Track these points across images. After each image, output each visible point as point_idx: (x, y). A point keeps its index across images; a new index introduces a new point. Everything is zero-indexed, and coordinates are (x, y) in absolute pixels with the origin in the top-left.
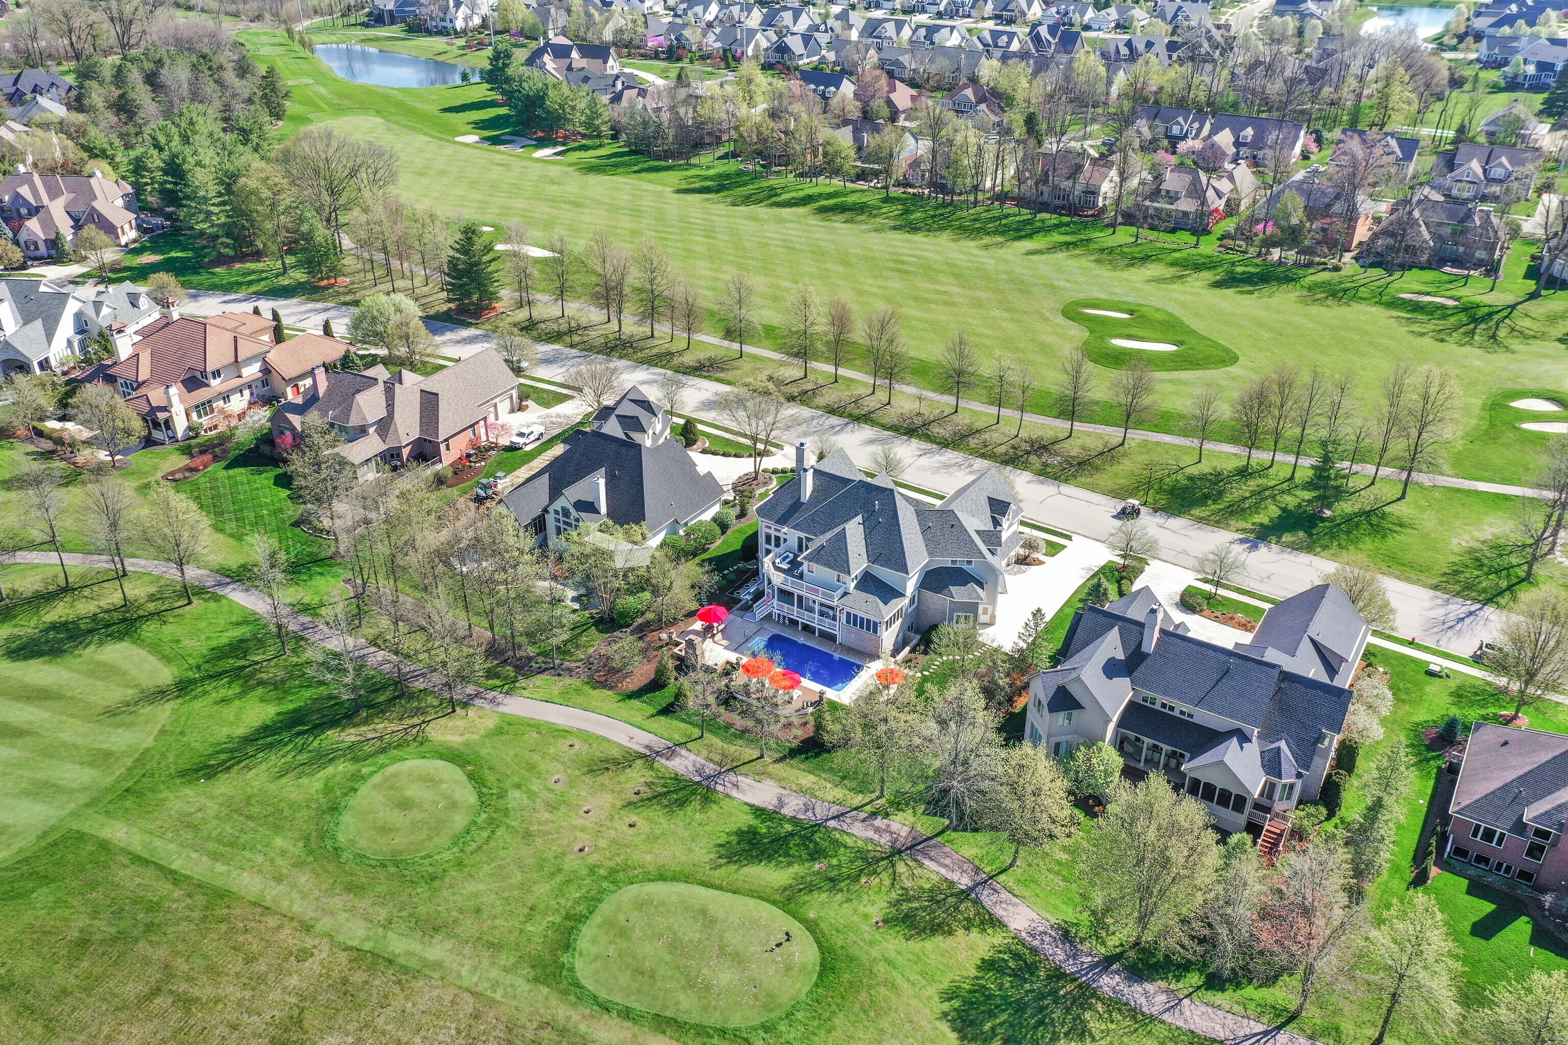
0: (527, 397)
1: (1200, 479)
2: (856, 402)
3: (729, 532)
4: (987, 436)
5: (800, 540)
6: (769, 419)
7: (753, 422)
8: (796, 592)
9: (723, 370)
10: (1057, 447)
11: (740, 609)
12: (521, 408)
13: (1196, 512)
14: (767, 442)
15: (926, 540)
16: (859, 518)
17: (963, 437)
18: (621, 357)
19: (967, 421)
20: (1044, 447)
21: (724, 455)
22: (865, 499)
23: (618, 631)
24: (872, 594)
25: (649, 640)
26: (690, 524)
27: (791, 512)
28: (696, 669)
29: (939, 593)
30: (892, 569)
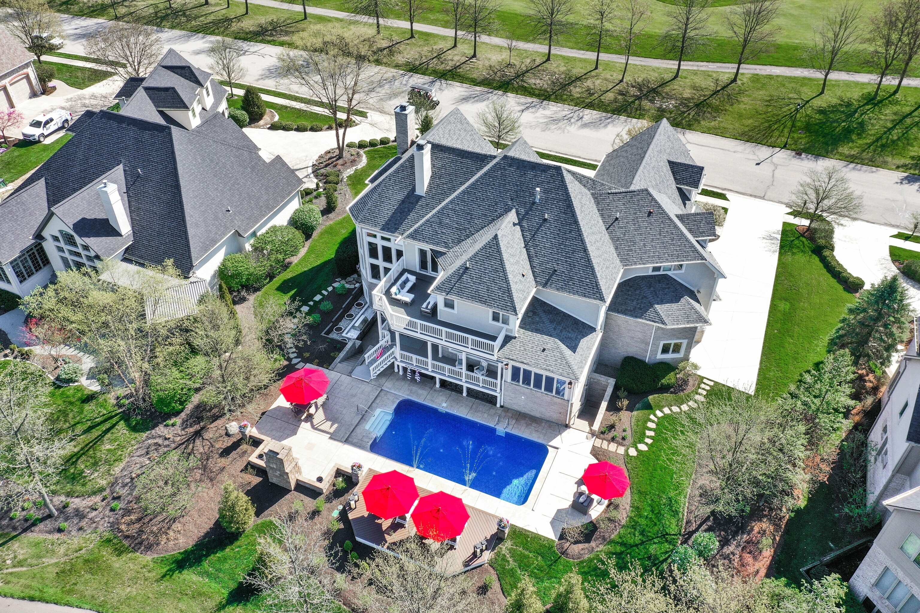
0: (51, 76)
1: (832, 112)
2: (438, 57)
3: (315, 235)
4: (589, 83)
5: (423, 253)
6: (350, 81)
7: (331, 88)
8: (430, 340)
9: (287, 33)
10: (667, 89)
11: (346, 359)
12: (46, 91)
13: (845, 150)
14: (349, 111)
15: (615, 240)
16: (512, 216)
17: (564, 86)
18: (172, 27)
19: (563, 69)
20: (654, 90)
21: (298, 129)
22: (517, 185)
23: (161, 423)
24: (551, 336)
25: (211, 436)
26: (258, 234)
27: (404, 211)
28: (287, 491)
29: (640, 317)
30: (577, 293)
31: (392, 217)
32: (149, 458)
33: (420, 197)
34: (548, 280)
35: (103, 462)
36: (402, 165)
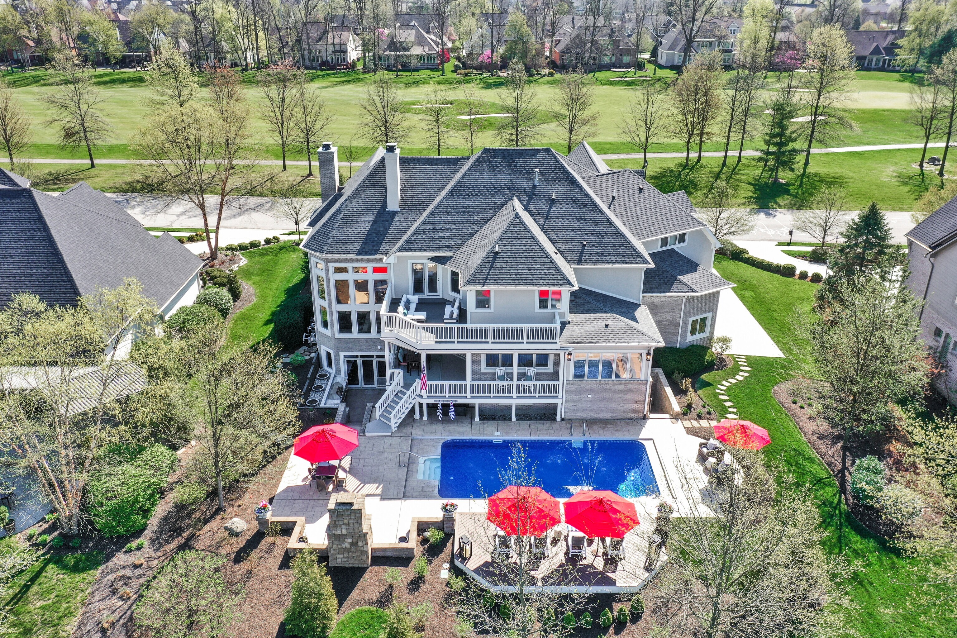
2: (270, 180)
9: (75, 180)
16: (516, 204)
22: (509, 174)
23: (118, 551)
24: (605, 312)
25: (208, 543)
26: (167, 318)
27: (379, 231)
28: (363, 570)
29: (669, 292)
30: (617, 262)
31: (366, 239)
32: (121, 598)
33: (394, 213)
34: (581, 257)
35: (39, 626)
36: (361, 185)
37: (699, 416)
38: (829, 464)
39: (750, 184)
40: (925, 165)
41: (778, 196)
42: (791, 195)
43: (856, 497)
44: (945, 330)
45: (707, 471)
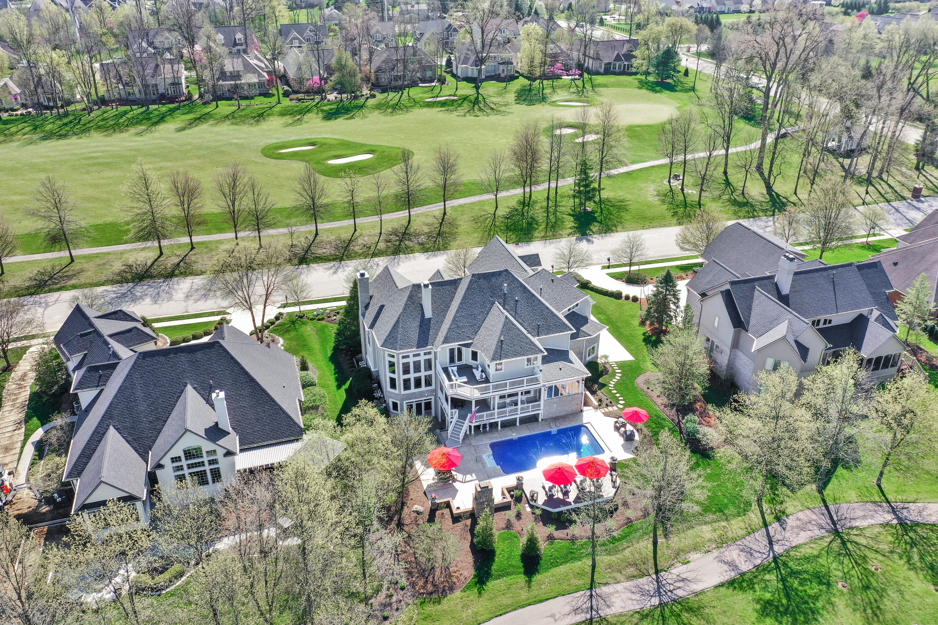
1: (512, 216)
4: (360, 241)
5: (451, 351)
9: (70, 277)
10: (412, 230)
16: (497, 306)
17: (346, 248)
19: (333, 237)
20: (404, 233)
22: (490, 288)
24: (557, 361)
25: (410, 521)
27: (425, 332)
29: (577, 338)
30: (557, 332)
31: (419, 339)
33: (430, 319)
34: (538, 332)
36: (406, 305)
37: (607, 405)
38: (673, 420)
39: (570, 215)
40: (672, 181)
41: (590, 224)
42: (597, 222)
43: (689, 435)
44: (711, 339)
45: (622, 435)
